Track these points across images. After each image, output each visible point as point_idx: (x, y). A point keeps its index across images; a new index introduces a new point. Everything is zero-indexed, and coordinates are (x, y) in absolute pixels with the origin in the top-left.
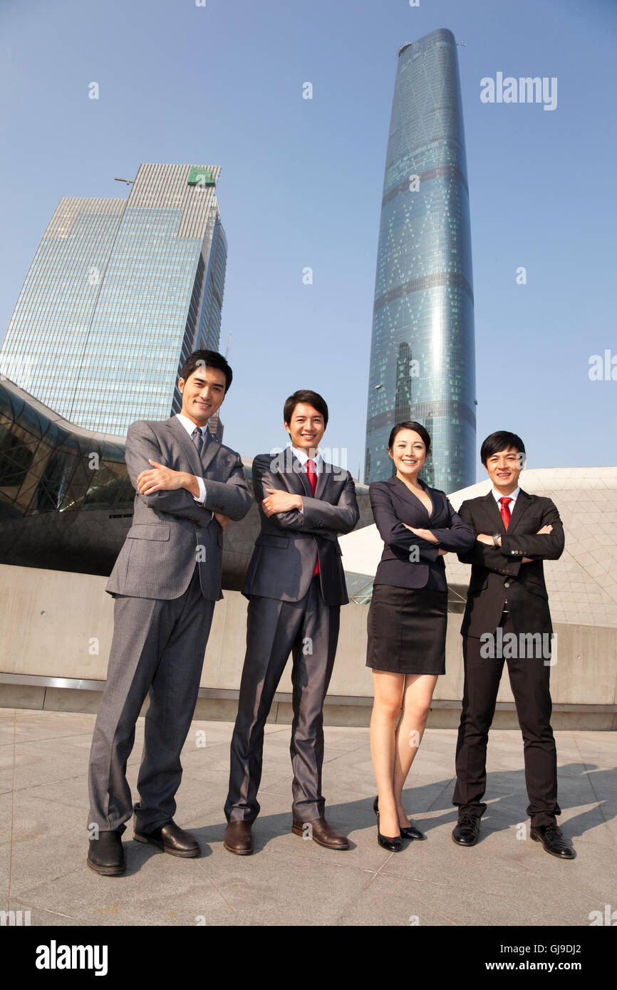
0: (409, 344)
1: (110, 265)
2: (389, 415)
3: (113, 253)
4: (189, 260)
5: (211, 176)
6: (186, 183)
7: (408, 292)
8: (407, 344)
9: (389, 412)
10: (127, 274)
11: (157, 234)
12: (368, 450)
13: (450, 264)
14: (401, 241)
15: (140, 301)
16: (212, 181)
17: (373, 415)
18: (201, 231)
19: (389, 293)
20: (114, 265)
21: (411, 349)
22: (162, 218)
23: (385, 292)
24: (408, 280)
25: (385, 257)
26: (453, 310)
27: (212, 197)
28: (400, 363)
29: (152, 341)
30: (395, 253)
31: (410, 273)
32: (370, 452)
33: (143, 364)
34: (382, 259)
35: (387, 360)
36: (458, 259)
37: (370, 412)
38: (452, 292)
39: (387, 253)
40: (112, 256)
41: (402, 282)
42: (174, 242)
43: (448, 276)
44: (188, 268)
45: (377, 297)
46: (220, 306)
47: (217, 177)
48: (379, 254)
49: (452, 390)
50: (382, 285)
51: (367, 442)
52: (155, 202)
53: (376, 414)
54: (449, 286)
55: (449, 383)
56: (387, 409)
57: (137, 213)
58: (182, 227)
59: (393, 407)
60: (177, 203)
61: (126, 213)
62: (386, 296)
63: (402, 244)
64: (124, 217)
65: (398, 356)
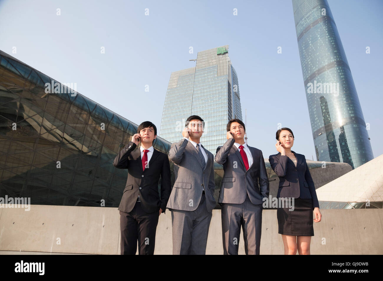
0: (325, 96)
1: (194, 93)
2: (322, 129)
3: (194, 88)
4: (224, 84)
5: (226, 49)
6: (217, 55)
7: (318, 74)
8: (323, 97)
9: (322, 128)
10: (201, 95)
11: (209, 77)
12: (316, 147)
13: (335, 57)
14: (310, 54)
15: (208, 104)
16: (226, 51)
17: (315, 131)
18: (226, 71)
19: (310, 77)
20: (195, 92)
21: (326, 98)
22: (210, 70)
23: (308, 77)
24: (317, 69)
25: (304, 62)
26: (342, 77)
27: (227, 58)
28: (322, 105)
29: (216, 119)
30: (309, 59)
31: (317, 66)
32: (317, 147)
33: (214, 129)
34: (303, 64)
35: (316, 105)
36: (338, 54)
37: (313, 130)
38: (339, 69)
39: (305, 60)
40: (194, 89)
41: (315, 71)
42: (217, 78)
43: (335, 63)
44: (224, 87)
45: (305, 80)
46: (239, 99)
47: (228, 49)
48: (301, 62)
49: (350, 112)
50: (306, 74)
51: (315, 143)
52: (206, 65)
53: (316, 130)
54: (337, 66)
55: (347, 109)
56: (321, 127)
57: (200, 71)
58: (218, 72)
59: (323, 125)
60: (215, 63)
61: (196, 72)
62: (309, 78)
63: (310, 55)
64: (196, 74)
65: (320, 103)
